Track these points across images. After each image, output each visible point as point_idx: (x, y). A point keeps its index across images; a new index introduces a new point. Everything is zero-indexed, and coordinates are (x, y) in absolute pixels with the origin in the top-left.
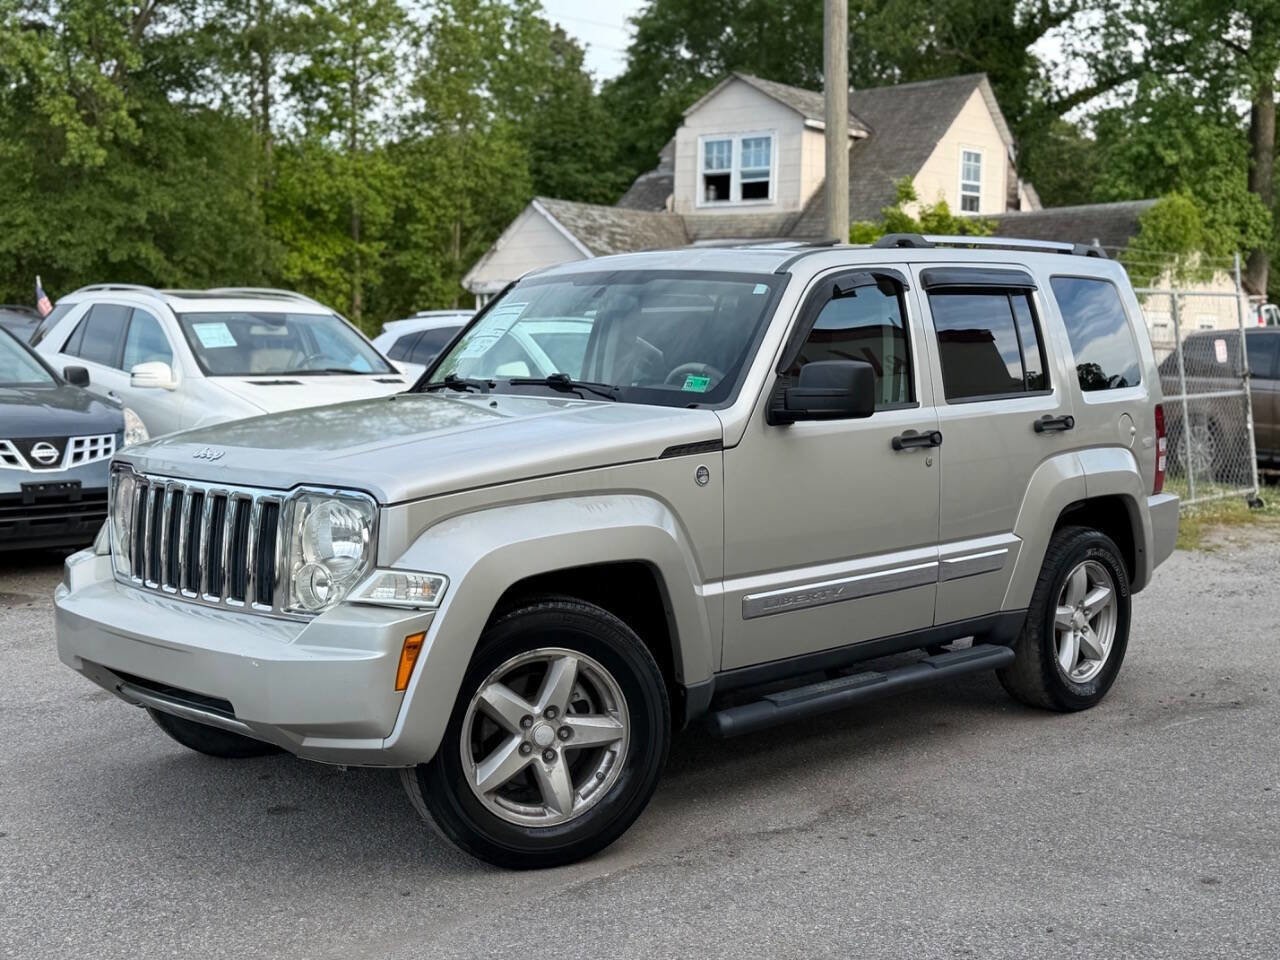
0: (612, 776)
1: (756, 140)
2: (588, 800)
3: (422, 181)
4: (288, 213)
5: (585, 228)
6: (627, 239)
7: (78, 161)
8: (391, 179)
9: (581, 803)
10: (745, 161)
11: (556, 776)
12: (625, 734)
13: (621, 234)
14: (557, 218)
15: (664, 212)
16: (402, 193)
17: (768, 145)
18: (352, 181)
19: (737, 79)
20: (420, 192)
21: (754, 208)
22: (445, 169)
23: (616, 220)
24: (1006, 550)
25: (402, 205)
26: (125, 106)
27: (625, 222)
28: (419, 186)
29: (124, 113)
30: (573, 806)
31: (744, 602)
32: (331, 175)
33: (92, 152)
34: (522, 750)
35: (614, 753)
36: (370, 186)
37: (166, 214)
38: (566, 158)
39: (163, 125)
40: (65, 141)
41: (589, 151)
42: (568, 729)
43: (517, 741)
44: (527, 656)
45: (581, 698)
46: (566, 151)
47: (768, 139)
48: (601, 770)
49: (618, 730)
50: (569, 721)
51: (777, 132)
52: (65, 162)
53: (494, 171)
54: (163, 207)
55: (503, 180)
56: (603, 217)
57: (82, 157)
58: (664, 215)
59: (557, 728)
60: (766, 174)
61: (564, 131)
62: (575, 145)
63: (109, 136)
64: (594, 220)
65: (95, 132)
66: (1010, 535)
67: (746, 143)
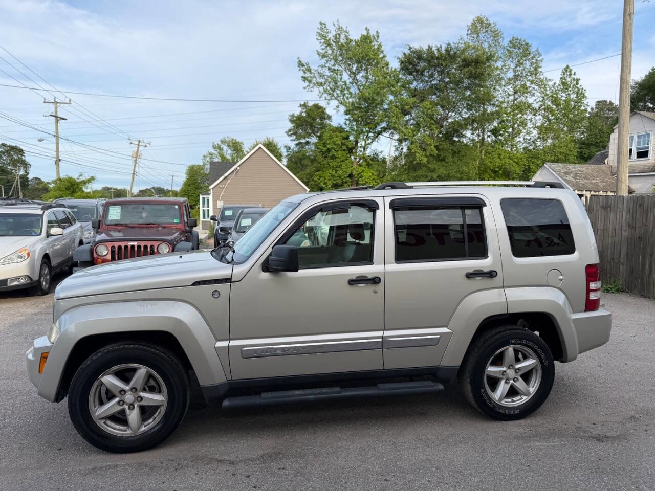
0: (158, 420)
1: (643, 135)
2: (146, 428)
3: (534, 159)
4: (487, 172)
5: (564, 172)
6: (583, 176)
7: (419, 162)
8: (521, 159)
9: (143, 429)
10: (639, 143)
11: (133, 416)
12: (166, 404)
13: (580, 174)
14: (552, 170)
15: (604, 165)
16: (526, 163)
17: (649, 137)
18: (507, 160)
19: (636, 113)
20: (533, 162)
21: (643, 162)
22: (543, 154)
23: (579, 169)
24: (438, 336)
25: (526, 167)
26: (433, 145)
27: (582, 169)
28: (533, 160)
29: (432, 147)
30: (139, 429)
31: (241, 350)
32: (501, 160)
33: (423, 159)
34: (119, 403)
35: (161, 410)
36: (514, 162)
37: (443, 175)
38: (592, 147)
39: (444, 149)
40: (415, 156)
41: (601, 144)
42: (141, 398)
43: (117, 400)
44: (123, 366)
45: (152, 385)
46: (591, 144)
47: (649, 135)
48: (155, 416)
49: (162, 401)
50: (142, 394)
51: (653, 132)
52: (415, 162)
53: (561, 153)
54: (442, 173)
55: (565, 156)
56: (573, 168)
57: (420, 161)
58: (603, 166)
59: (137, 396)
60: (648, 148)
61: (591, 138)
62: (596, 142)
63: (428, 154)
64: (570, 169)
65: (424, 153)
66: (446, 328)
67: (639, 137)
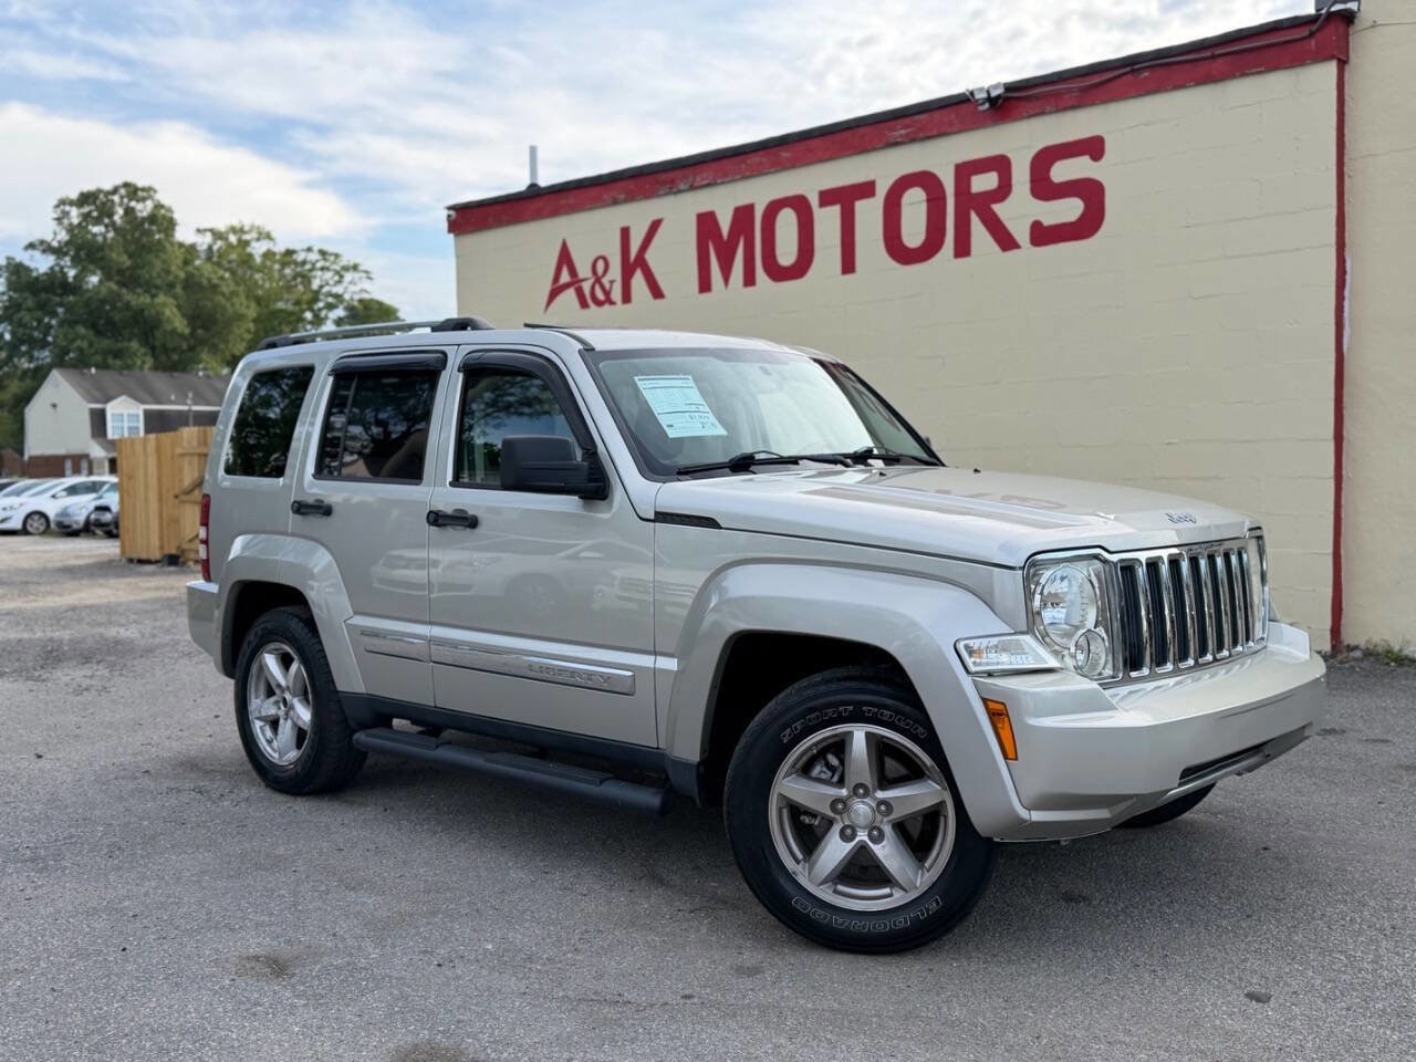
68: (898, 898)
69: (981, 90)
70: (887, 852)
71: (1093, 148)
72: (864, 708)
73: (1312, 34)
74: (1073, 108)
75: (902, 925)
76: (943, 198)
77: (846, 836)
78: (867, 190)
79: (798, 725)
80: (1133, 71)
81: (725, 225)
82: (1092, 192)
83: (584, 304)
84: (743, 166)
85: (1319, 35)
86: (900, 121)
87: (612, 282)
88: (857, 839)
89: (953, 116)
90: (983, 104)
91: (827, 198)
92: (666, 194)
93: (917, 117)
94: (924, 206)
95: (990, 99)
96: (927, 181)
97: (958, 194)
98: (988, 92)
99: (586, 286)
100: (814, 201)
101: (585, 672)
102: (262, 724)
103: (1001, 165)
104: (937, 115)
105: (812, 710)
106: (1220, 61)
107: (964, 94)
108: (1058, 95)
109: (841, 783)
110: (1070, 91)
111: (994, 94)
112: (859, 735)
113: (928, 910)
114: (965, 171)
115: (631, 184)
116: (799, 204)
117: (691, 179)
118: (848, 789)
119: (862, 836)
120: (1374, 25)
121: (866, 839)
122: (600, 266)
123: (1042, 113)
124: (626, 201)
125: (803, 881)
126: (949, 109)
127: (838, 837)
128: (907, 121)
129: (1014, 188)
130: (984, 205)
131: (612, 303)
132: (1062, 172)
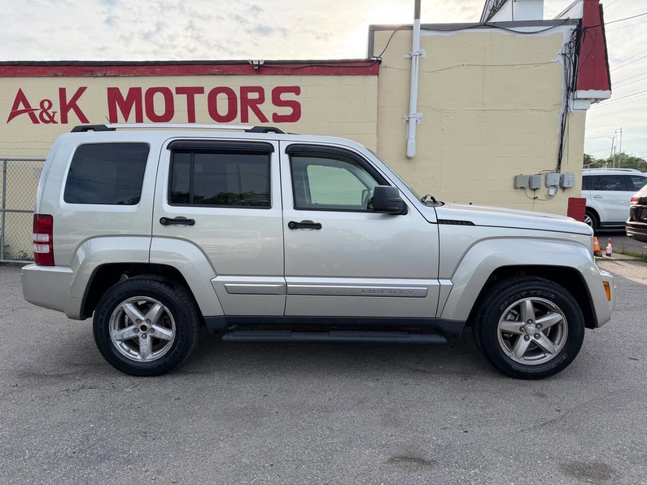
68: (549, 357)
69: (256, 61)
70: (543, 342)
71: (296, 90)
72: (531, 292)
73: (371, 66)
74: (288, 74)
75: (554, 366)
76: (236, 99)
77: (526, 339)
78: (200, 90)
79: (506, 303)
80: (311, 66)
81: (125, 95)
82: (296, 106)
83: (35, 121)
84: (135, 71)
85: (373, 66)
86: (216, 66)
87: (54, 113)
88: (530, 339)
89: (239, 69)
90: (256, 66)
91: (180, 91)
92: (89, 76)
93: (223, 66)
94: (227, 101)
95: (259, 65)
96: (228, 91)
97: (242, 98)
98: (259, 62)
99: (37, 114)
100: (174, 91)
101: (399, 290)
102: (120, 342)
103: (260, 90)
104: (232, 67)
105: (511, 296)
106: (342, 68)
107: (247, 61)
108: (283, 69)
109: (520, 320)
110: (287, 68)
111: (261, 63)
112: (528, 302)
113: (562, 359)
114: (245, 90)
115: (66, 69)
116: (166, 92)
117: (104, 72)
118: (525, 322)
119: (532, 338)
120: (386, 67)
121: (534, 338)
122: (46, 105)
123: (276, 74)
124: (63, 76)
125: (513, 358)
126: (237, 66)
127: (523, 339)
128: (218, 66)
129: (265, 100)
130: (254, 104)
131: (55, 122)
132: (284, 97)
